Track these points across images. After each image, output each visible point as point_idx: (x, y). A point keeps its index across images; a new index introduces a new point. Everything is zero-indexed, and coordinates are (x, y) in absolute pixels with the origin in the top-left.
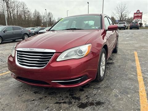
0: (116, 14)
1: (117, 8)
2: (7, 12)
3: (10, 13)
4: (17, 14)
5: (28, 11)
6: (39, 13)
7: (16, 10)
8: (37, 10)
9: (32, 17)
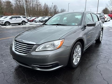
0: (110, 6)
1: (111, 1)
2: (25, 5)
3: (28, 6)
4: (33, 7)
5: (40, 5)
6: (47, 6)
7: (31, 4)
8: (46, 4)
9: (43, 8)
